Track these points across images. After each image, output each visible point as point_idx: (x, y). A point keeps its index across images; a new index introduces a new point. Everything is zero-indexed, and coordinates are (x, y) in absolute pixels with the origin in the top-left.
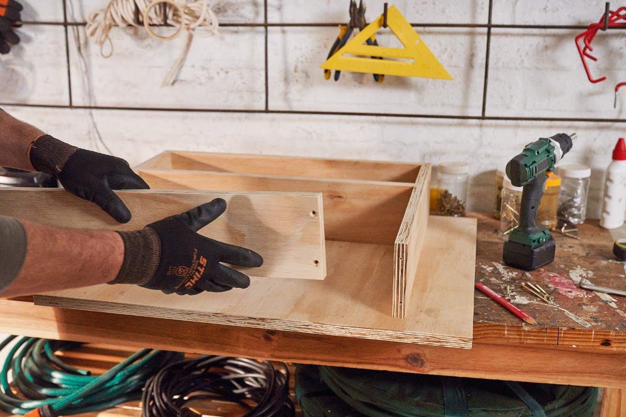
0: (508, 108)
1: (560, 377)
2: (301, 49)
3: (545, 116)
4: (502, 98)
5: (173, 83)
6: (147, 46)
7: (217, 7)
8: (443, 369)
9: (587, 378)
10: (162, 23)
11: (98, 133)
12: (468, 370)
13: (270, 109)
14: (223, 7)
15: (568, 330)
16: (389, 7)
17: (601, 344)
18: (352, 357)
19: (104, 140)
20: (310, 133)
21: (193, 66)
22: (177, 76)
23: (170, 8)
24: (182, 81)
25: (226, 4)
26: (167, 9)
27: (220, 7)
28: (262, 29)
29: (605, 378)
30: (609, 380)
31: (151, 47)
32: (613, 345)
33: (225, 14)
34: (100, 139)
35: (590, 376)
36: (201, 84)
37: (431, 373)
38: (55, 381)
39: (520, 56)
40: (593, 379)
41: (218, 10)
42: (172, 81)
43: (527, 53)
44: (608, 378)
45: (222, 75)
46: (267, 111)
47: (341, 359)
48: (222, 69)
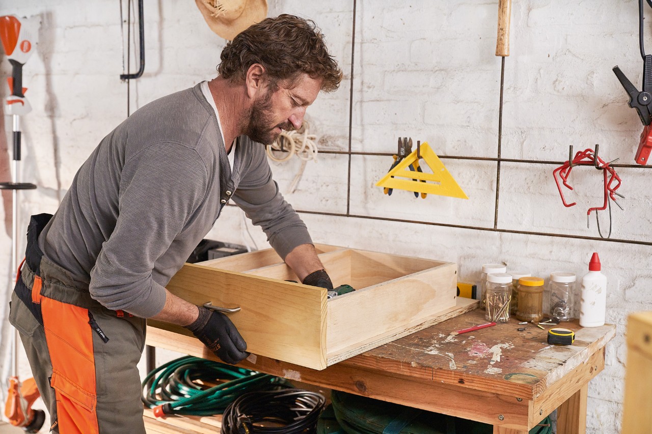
0: (520, 224)
1: (450, 410)
2: (376, 171)
3: (548, 232)
4: (515, 215)
5: (294, 192)
6: (279, 165)
7: (322, 139)
8: (377, 394)
9: (467, 413)
10: (280, 149)
11: (246, 224)
12: (392, 397)
13: (351, 213)
14: (326, 139)
15: (438, 369)
16: (421, 144)
17: (459, 382)
18: (324, 379)
19: (249, 230)
20: (381, 234)
21: (307, 180)
22: (297, 187)
23: (286, 141)
24: (299, 190)
25: (328, 137)
26: (284, 141)
27: (324, 139)
28: (347, 156)
29: (478, 414)
30: (481, 417)
31: (282, 165)
32: (466, 383)
33: (327, 144)
34: (247, 229)
35: (468, 412)
36: (311, 193)
37: (371, 397)
38: (182, 392)
39: (527, 184)
40: (471, 414)
41: (322, 141)
42: (292, 190)
43: (532, 182)
44: (480, 414)
45: (324, 187)
46: (348, 215)
47: (319, 380)
48: (325, 183)
